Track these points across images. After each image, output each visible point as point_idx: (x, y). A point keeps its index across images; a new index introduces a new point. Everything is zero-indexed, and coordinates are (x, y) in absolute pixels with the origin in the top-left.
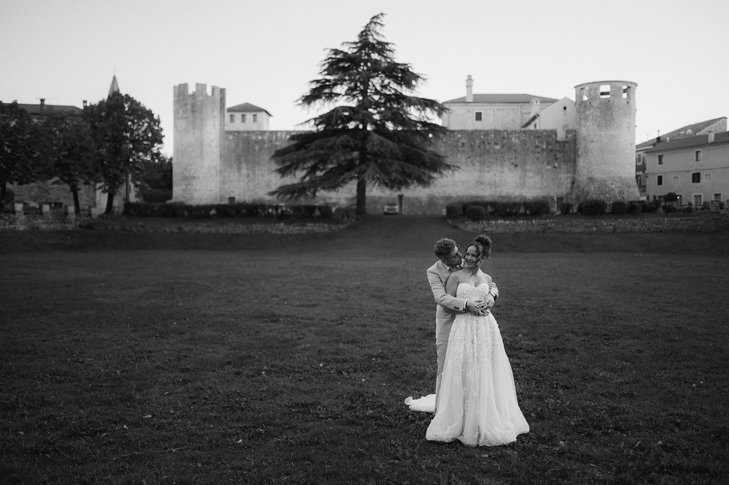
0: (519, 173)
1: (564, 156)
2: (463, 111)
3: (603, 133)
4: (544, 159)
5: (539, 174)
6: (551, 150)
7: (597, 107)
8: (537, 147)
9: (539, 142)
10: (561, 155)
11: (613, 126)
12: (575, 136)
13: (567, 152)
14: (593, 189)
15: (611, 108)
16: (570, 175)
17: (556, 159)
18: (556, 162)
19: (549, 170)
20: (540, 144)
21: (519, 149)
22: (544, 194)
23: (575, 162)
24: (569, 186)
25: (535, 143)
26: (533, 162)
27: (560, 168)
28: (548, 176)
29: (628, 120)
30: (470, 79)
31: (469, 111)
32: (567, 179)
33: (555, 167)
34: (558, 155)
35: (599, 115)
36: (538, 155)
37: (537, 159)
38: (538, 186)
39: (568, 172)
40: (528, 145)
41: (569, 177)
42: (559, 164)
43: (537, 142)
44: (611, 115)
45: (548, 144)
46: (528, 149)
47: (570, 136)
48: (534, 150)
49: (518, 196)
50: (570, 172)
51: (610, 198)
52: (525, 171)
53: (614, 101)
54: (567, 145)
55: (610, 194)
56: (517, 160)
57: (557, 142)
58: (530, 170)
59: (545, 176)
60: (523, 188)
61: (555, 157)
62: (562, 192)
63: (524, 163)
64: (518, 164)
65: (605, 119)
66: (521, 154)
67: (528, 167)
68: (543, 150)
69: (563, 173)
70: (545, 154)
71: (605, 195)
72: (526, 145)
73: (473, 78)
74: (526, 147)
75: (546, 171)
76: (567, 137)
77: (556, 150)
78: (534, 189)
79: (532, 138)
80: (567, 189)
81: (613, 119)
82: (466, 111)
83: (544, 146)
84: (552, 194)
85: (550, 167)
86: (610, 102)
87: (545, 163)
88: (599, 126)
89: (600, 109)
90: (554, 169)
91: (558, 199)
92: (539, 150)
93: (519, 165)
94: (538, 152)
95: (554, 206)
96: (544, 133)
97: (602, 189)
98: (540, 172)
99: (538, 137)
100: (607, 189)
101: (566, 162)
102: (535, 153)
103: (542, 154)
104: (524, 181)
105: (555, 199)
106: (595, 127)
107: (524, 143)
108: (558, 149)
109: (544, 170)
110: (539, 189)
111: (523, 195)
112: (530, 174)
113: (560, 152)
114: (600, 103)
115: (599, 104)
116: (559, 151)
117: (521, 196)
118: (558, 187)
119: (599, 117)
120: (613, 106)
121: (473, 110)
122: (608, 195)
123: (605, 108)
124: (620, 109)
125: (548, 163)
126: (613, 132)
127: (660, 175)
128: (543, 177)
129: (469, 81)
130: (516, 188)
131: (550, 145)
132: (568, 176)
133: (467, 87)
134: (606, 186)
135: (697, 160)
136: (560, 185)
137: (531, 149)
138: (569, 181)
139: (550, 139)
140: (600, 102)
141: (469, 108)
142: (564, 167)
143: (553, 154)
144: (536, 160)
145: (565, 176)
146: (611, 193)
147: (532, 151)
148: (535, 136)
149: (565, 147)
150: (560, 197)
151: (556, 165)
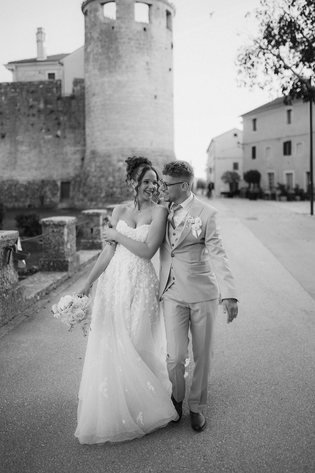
0: (8, 146)
1: (69, 120)
2: (33, 73)
3: (106, 79)
4: (41, 125)
5: (35, 147)
6: (52, 112)
7: (98, 38)
8: (31, 107)
9: (34, 100)
10: (66, 118)
11: (120, 67)
12: (84, 88)
13: (74, 113)
14: (93, 170)
15: (116, 39)
16: (79, 148)
17: (59, 124)
18: (58, 128)
19: (49, 141)
20: (35, 103)
21: (7, 112)
22: (43, 177)
23: (84, 128)
24: (78, 164)
25: (28, 101)
26: (27, 130)
27: (65, 137)
28: (48, 149)
29: (147, 59)
30: (40, 31)
31: (40, 73)
32: (75, 153)
33: (57, 136)
34: (62, 118)
35: (100, 51)
36: (33, 119)
37: (32, 125)
38: (35, 165)
39: (76, 143)
40: (19, 104)
41: (78, 151)
42: (63, 131)
43: (31, 100)
44: (117, 49)
45: (46, 102)
46: (19, 110)
47: (78, 88)
48: (27, 113)
49: (7, 181)
50: (79, 143)
51: (114, 183)
52: (16, 143)
53: (120, 28)
54: (73, 102)
55: (114, 177)
56: (5, 127)
57: (59, 98)
58: (22, 143)
59: (44, 150)
60: (14, 168)
61: (56, 122)
62: (68, 173)
63: (14, 132)
64: (5, 134)
65: (108, 58)
66: (8, 119)
67: (19, 138)
68: (39, 111)
69: (69, 144)
70: (42, 117)
71: (107, 178)
72: (16, 106)
73: (43, 30)
74: (17, 108)
75: (45, 142)
76: (73, 91)
77: (58, 111)
78: (29, 170)
79: (24, 93)
80: (75, 169)
81: (119, 57)
82: (37, 73)
83: (42, 106)
84: (55, 177)
85: (50, 137)
86: (115, 29)
87: (43, 131)
88: (100, 69)
89: (101, 41)
90: (57, 139)
91: (62, 183)
92: (35, 111)
93: (7, 135)
94: (34, 115)
95: (56, 194)
96: (41, 86)
97: (104, 169)
98: (36, 145)
99: (33, 92)
100: (111, 169)
101: (73, 128)
102: (28, 115)
103: (39, 117)
104: (15, 158)
105: (59, 183)
106: (96, 72)
107: (13, 102)
108: (61, 109)
109: (42, 141)
110: (36, 169)
111: (14, 178)
112: (23, 148)
113: (65, 114)
114: (102, 32)
115: (100, 34)
116: (61, 111)
117: (12, 180)
118: (63, 167)
119: (100, 54)
120: (118, 36)
121: (45, 70)
122: (111, 179)
123: (107, 40)
124: (130, 39)
125: (48, 130)
126: (119, 78)
127: (253, 145)
128: (41, 152)
129: (40, 34)
130: (4, 169)
131: (51, 104)
132: (77, 148)
133: (37, 42)
134: (110, 163)
135: (289, 122)
136: (65, 163)
137: (23, 110)
138: (78, 156)
139: (50, 94)
140: (101, 30)
141: (39, 68)
142: (70, 135)
143: (54, 116)
144: (30, 127)
145: (73, 149)
146: (117, 174)
147: (25, 113)
148: (28, 91)
149: (70, 105)
150: (65, 181)
151: (59, 133)
